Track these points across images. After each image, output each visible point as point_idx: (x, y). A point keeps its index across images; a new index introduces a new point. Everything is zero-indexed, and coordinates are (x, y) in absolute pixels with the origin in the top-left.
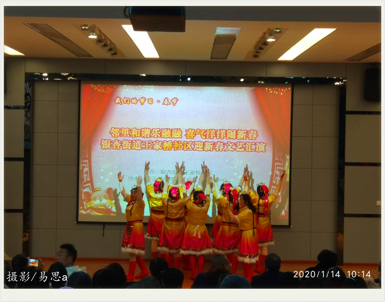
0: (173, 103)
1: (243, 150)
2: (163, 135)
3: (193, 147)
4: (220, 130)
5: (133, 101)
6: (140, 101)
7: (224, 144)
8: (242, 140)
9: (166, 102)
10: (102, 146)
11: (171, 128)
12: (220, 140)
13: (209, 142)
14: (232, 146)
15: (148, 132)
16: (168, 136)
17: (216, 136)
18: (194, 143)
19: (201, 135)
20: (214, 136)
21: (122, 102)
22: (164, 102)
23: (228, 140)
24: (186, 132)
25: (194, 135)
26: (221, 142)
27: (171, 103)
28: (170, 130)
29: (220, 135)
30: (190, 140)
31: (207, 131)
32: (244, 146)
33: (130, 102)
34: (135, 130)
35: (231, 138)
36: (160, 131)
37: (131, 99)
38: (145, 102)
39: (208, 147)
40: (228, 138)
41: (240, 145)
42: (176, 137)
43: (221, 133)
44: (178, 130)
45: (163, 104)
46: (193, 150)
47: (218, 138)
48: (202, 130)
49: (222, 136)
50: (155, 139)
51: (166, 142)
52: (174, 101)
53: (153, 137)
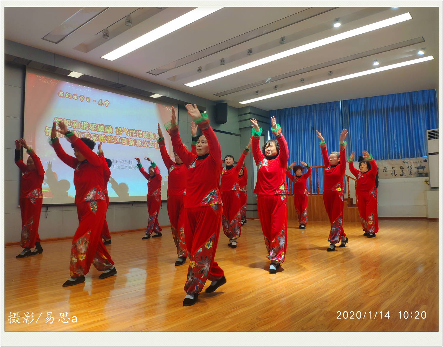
0: (106, 105)
1: (153, 147)
2: (99, 129)
3: (121, 142)
4: (138, 131)
5: (74, 97)
6: (80, 98)
7: (141, 141)
8: (152, 140)
9: (100, 102)
10: (46, 133)
11: (105, 124)
12: (139, 138)
13: (132, 139)
14: (146, 144)
15: (86, 125)
16: (102, 131)
17: (136, 135)
18: (121, 138)
19: (126, 132)
20: (135, 134)
21: (65, 96)
22: (99, 103)
23: (144, 139)
24: (116, 129)
25: (121, 132)
26: (139, 140)
27: (105, 104)
28: (104, 126)
29: (138, 134)
30: (119, 136)
31: (130, 131)
32: (154, 144)
33: (72, 98)
34: (76, 122)
35: (146, 137)
36: (96, 126)
37: (72, 95)
38: (84, 99)
39: (131, 142)
40: (144, 137)
41: (151, 143)
42: (108, 132)
43: (139, 133)
44: (109, 127)
45: (98, 104)
46: (121, 144)
47: (137, 136)
48: (127, 129)
49: (140, 135)
50: (93, 132)
51: (101, 135)
52: (107, 103)
53: (90, 130)
